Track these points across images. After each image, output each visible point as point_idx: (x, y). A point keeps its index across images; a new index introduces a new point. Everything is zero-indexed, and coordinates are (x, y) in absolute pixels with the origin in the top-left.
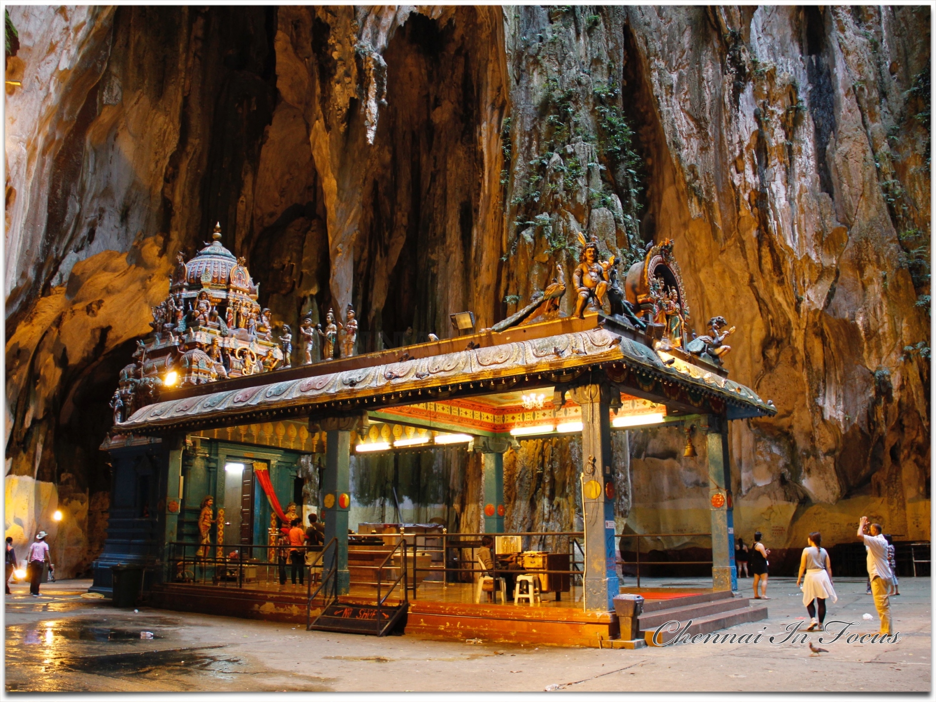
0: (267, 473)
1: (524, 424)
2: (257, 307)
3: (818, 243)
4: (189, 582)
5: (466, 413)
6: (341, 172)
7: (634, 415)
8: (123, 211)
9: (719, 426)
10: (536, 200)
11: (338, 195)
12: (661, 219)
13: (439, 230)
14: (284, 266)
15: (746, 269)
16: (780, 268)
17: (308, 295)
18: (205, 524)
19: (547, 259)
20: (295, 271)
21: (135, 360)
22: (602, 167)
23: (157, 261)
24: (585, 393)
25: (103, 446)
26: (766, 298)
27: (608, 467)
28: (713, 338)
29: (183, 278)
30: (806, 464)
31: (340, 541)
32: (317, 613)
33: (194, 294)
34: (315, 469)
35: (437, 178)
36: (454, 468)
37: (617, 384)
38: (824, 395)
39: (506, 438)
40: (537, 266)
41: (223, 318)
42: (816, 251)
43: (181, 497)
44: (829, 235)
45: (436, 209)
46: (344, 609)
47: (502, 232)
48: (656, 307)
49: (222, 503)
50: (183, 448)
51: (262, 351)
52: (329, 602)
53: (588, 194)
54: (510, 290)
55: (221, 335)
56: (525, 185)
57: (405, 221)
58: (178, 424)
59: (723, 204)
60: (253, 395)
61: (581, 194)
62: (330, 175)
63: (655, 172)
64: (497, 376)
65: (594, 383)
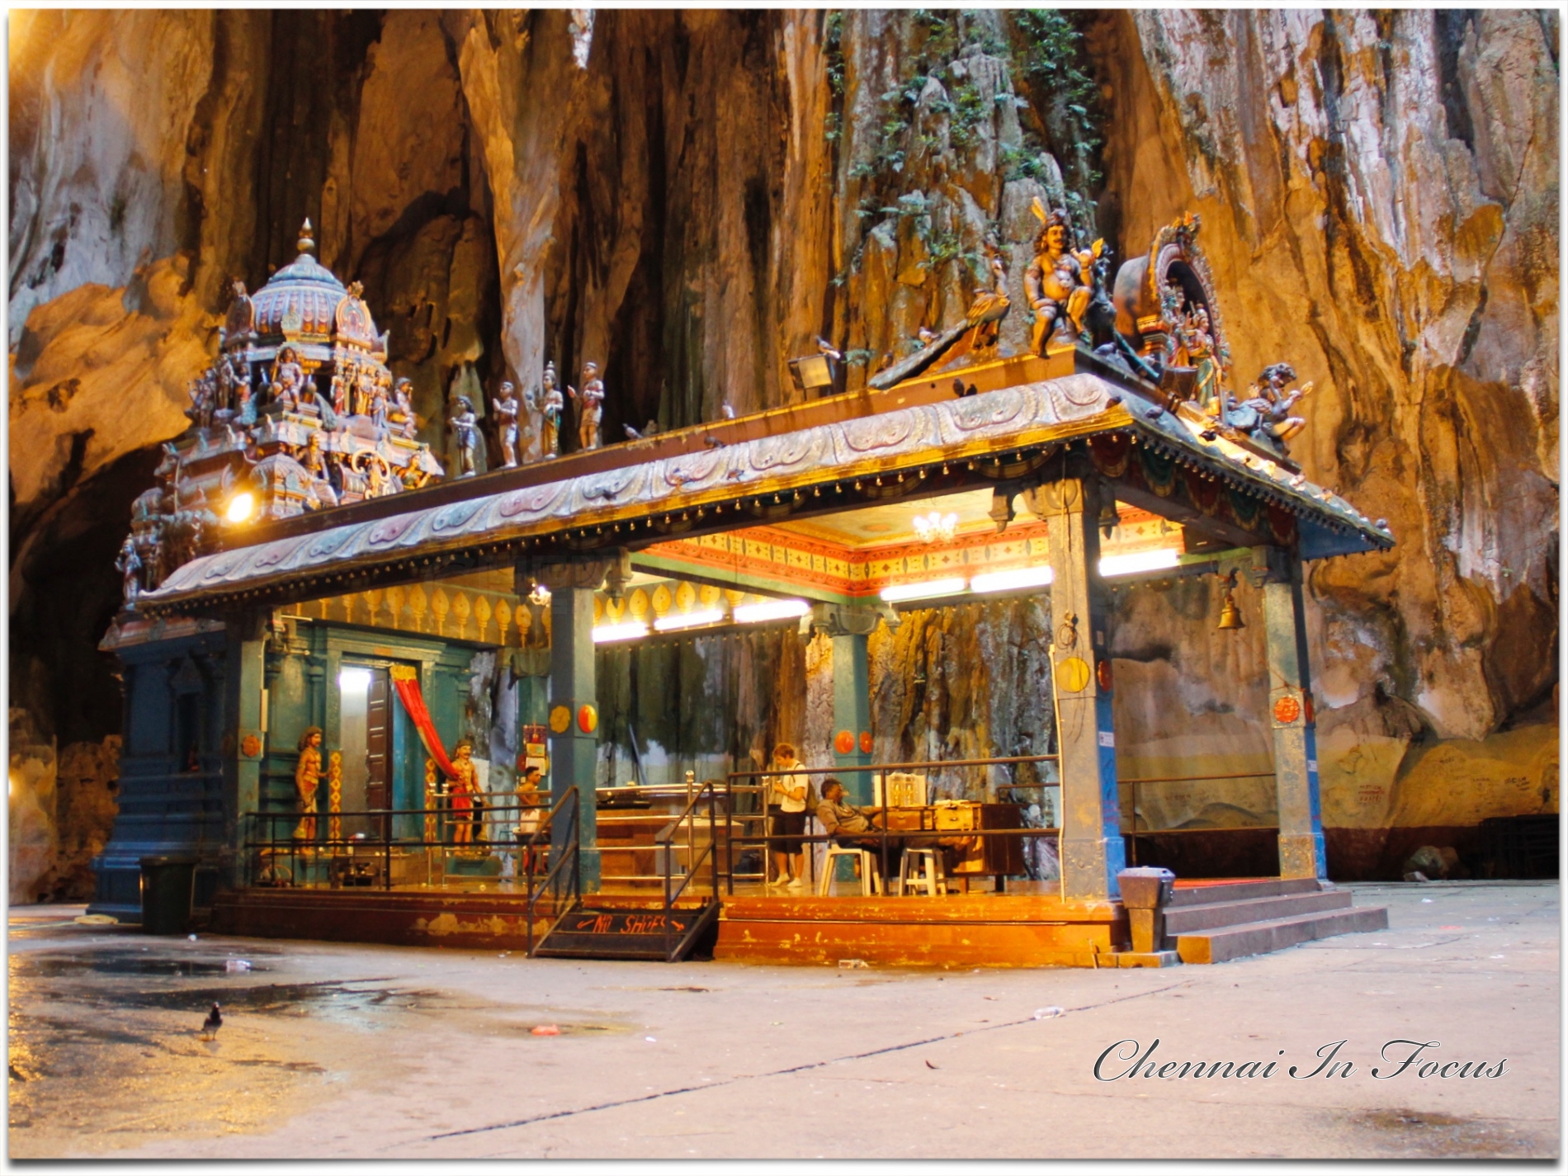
0: (416, 685)
1: (906, 578)
2: (386, 376)
3: (1444, 238)
4: (283, 885)
5: (799, 559)
6: (520, 123)
7: (1120, 553)
8: (113, 209)
9: (1284, 570)
10: (898, 167)
11: (516, 169)
12: (1133, 200)
13: (704, 235)
14: (413, 309)
15: (1302, 291)
16: (1369, 288)
17: (461, 362)
18: (308, 778)
19: (922, 278)
20: (435, 317)
21: (161, 482)
22: (1021, 102)
23: (178, 304)
24: (1054, 495)
25: (106, 644)
26: (1343, 346)
27: (1099, 634)
28: (1273, 403)
29: (247, 323)
30: (1426, 663)
31: (581, 794)
32: (543, 928)
33: (268, 353)
34: (484, 691)
35: (697, 136)
36: (747, 686)
37: (1110, 479)
38: (1460, 530)
39: (874, 606)
40: (903, 293)
41: (326, 395)
42: (1442, 253)
43: (264, 728)
44: (1467, 221)
45: (697, 194)
46: (596, 917)
47: (832, 232)
48: (1171, 341)
49: (337, 741)
50: (267, 636)
51: (400, 458)
52: (563, 906)
53: (996, 153)
54: (853, 341)
55: (323, 427)
56: (872, 141)
57: (637, 219)
58: (262, 590)
59: (1255, 166)
60: (406, 527)
61: (985, 153)
62: (501, 131)
63: (1118, 112)
64: (889, 468)
65: (1070, 476)
